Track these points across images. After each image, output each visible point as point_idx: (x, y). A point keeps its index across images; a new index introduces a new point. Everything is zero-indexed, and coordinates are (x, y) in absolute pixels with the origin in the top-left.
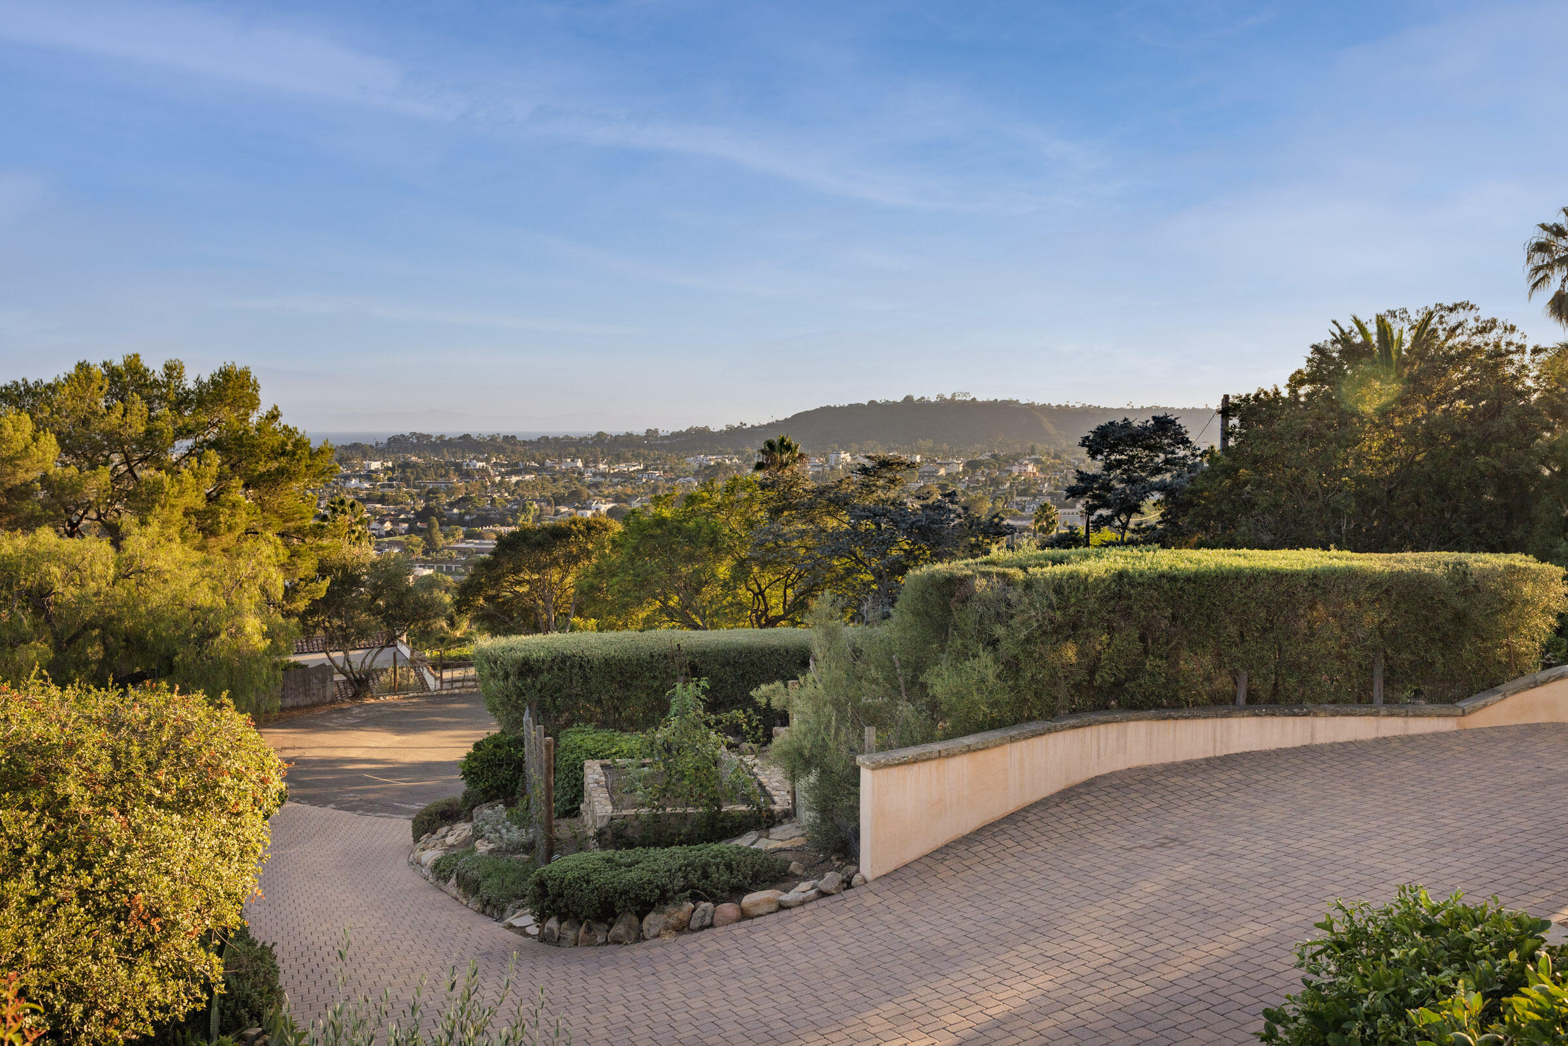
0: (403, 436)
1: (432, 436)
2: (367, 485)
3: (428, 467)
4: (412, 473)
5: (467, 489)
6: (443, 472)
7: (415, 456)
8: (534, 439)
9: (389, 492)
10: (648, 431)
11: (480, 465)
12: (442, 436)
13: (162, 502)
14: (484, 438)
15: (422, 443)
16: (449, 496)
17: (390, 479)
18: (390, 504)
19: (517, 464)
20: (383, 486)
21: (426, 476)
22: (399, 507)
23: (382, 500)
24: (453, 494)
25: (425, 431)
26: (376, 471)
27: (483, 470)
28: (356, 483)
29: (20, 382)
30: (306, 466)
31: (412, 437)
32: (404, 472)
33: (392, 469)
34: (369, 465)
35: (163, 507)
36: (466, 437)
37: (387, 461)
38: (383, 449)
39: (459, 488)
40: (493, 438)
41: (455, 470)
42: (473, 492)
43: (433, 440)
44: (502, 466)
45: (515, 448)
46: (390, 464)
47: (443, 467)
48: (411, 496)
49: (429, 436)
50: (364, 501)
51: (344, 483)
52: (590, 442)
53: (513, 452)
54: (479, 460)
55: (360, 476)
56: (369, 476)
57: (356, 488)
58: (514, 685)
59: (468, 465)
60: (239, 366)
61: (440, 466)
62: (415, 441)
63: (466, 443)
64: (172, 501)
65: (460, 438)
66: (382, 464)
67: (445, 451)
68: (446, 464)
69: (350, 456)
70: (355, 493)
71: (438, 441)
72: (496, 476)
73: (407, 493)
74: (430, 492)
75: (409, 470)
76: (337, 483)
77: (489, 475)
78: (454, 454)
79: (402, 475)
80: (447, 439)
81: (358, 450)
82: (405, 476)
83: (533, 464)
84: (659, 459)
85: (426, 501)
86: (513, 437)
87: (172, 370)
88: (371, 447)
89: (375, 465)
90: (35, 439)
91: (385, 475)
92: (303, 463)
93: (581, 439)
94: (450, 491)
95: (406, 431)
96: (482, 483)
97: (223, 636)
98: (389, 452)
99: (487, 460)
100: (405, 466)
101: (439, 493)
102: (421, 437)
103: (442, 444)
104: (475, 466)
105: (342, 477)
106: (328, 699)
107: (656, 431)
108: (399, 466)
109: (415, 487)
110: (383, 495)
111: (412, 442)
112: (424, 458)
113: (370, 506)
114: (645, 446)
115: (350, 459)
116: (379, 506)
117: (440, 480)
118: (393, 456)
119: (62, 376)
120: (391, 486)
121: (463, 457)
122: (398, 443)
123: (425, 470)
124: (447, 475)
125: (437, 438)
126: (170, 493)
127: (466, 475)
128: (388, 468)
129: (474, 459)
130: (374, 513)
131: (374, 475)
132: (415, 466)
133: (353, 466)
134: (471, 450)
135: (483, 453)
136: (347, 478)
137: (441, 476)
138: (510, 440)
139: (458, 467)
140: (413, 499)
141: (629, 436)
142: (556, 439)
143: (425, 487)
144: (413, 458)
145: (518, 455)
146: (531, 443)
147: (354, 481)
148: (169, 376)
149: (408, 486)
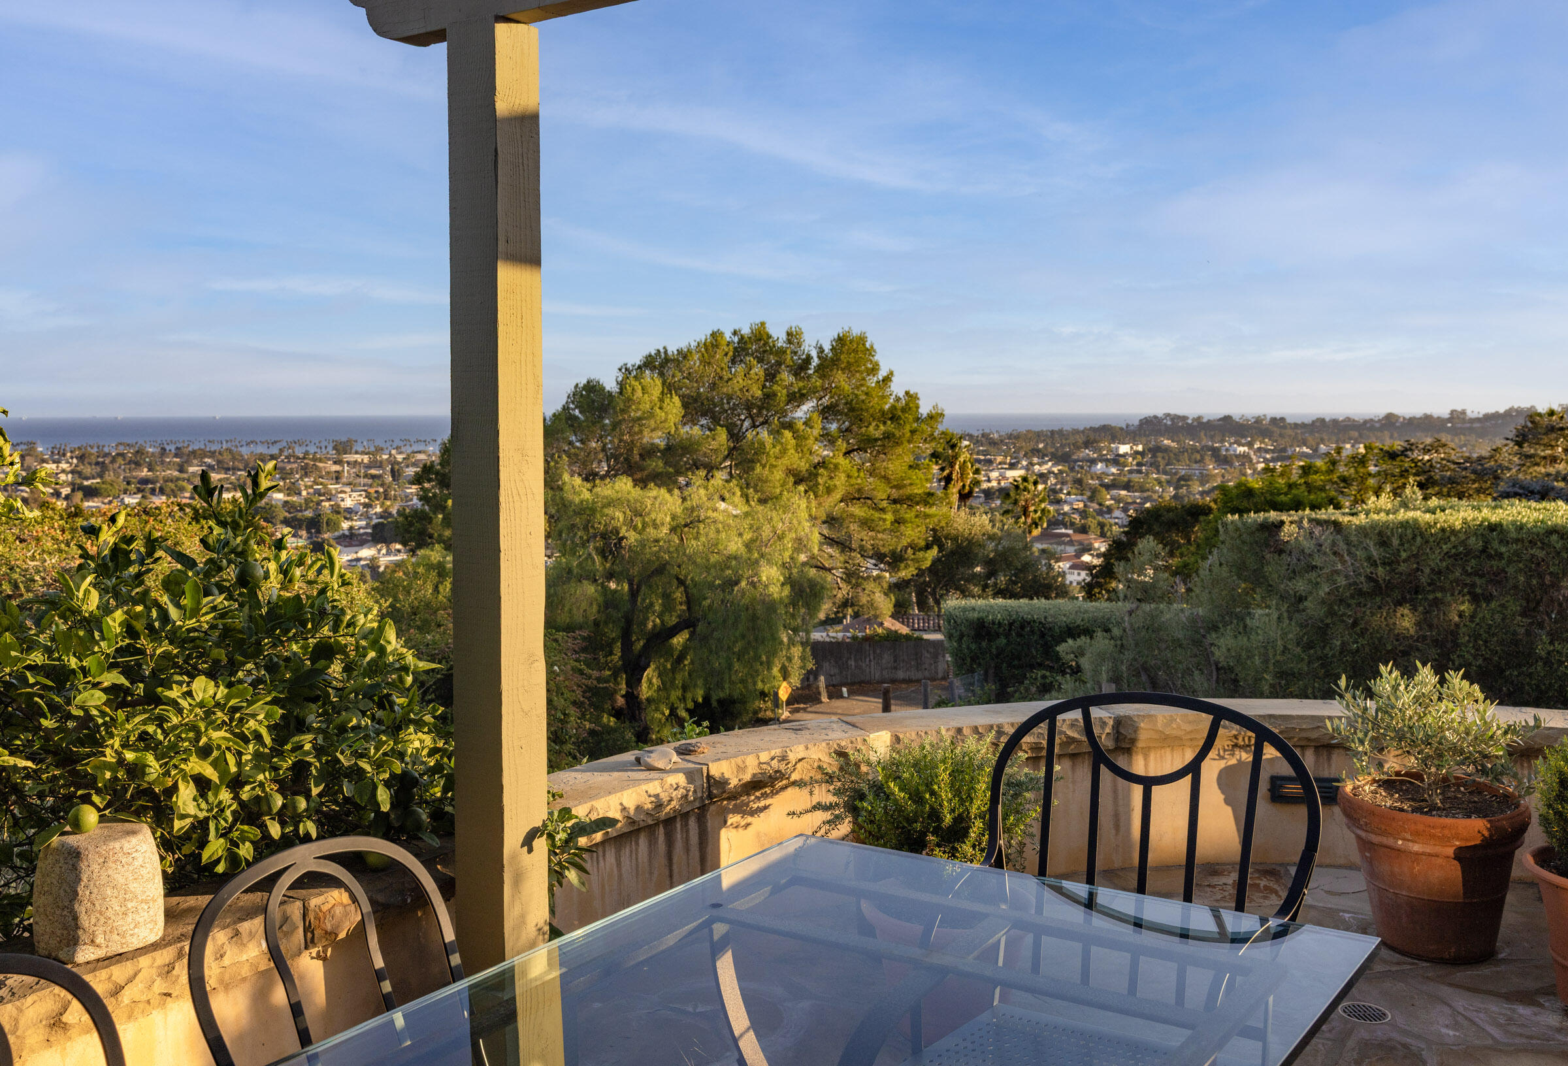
0: (1155, 417)
1: (1187, 418)
2: (1114, 470)
3: (1183, 450)
4: (1163, 458)
5: (1223, 476)
6: (1198, 457)
7: (1168, 439)
8: (1308, 421)
9: (1136, 478)
10: (1452, 412)
11: (1241, 449)
12: (1199, 418)
13: (764, 462)
14: (1249, 421)
15: (1178, 426)
16: (1202, 484)
17: (1139, 464)
18: (1136, 491)
19: (1284, 450)
20: (1130, 472)
21: (1178, 461)
22: (1146, 495)
23: (1127, 486)
24: (1208, 482)
25: (1180, 411)
26: (1124, 456)
27: (1245, 456)
28: (1102, 468)
29: (662, 351)
30: (911, 431)
31: (1165, 418)
32: (1154, 456)
33: (1142, 454)
34: (1117, 449)
35: (764, 466)
36: (1227, 419)
37: (1137, 445)
38: (1134, 432)
39: (1215, 476)
40: (1258, 420)
41: (1212, 455)
42: (1229, 481)
43: (1190, 421)
44: (1267, 451)
45: (1283, 431)
46: (1140, 448)
47: (1198, 452)
48: (1160, 483)
49: (1184, 418)
50: (1108, 487)
51: (1090, 467)
52: (1377, 425)
53: (1281, 435)
54: (1240, 444)
55: (1107, 460)
56: (1117, 460)
57: (1103, 473)
58: (968, 648)
59: (1227, 450)
60: (856, 332)
61: (1194, 450)
62: (1169, 423)
63: (1228, 426)
64: (772, 461)
65: (1220, 420)
66: (1131, 448)
67: (1202, 434)
68: (1202, 448)
69: (1097, 438)
70: (1099, 478)
71: (1195, 423)
72: (1259, 462)
73: (1156, 479)
74: (1182, 478)
75: (1159, 454)
76: (1082, 467)
77: (1251, 460)
78: (1212, 438)
79: (1153, 460)
80: (1205, 420)
81: (1109, 432)
82: (1155, 462)
83: (1305, 449)
84: (1465, 445)
85: (1175, 489)
86: (1282, 419)
87: (793, 336)
88: (1121, 429)
89: (1124, 449)
90: (661, 400)
91: (1134, 459)
92: (908, 428)
93: (1366, 422)
94: (1204, 479)
95: (1160, 412)
96: (1241, 471)
97: (743, 584)
98: (1140, 435)
99: (1250, 445)
100: (1156, 450)
101: (1192, 480)
102: (1175, 418)
103: (1199, 427)
104: (1235, 451)
105: (1088, 461)
106: (940, 675)
107: (1464, 412)
108: (1150, 450)
109: (1165, 473)
110: (1129, 481)
111: (1166, 424)
112: (1178, 442)
113: (1114, 492)
114: (1448, 431)
115: (1097, 442)
116: (1123, 493)
117: (1195, 466)
118: (1144, 439)
119: (693, 344)
120: (1140, 472)
121: (1222, 441)
122: (1150, 427)
123: (1177, 455)
124: (1201, 461)
125: (1194, 420)
126: (771, 453)
127: (1224, 460)
128: (1137, 452)
129: (1234, 443)
130: (1118, 500)
131: (1122, 460)
132: (1167, 450)
133: (1101, 449)
134: (1232, 434)
135: (1245, 437)
136: (1093, 462)
137: (1196, 462)
138: (1278, 422)
139: (1215, 452)
140: (1161, 486)
141: (1427, 418)
142: (1335, 422)
143: (1176, 474)
144: (1166, 442)
145: (1287, 439)
146: (1303, 425)
147: (1099, 466)
148: (789, 342)
149: (1158, 473)
